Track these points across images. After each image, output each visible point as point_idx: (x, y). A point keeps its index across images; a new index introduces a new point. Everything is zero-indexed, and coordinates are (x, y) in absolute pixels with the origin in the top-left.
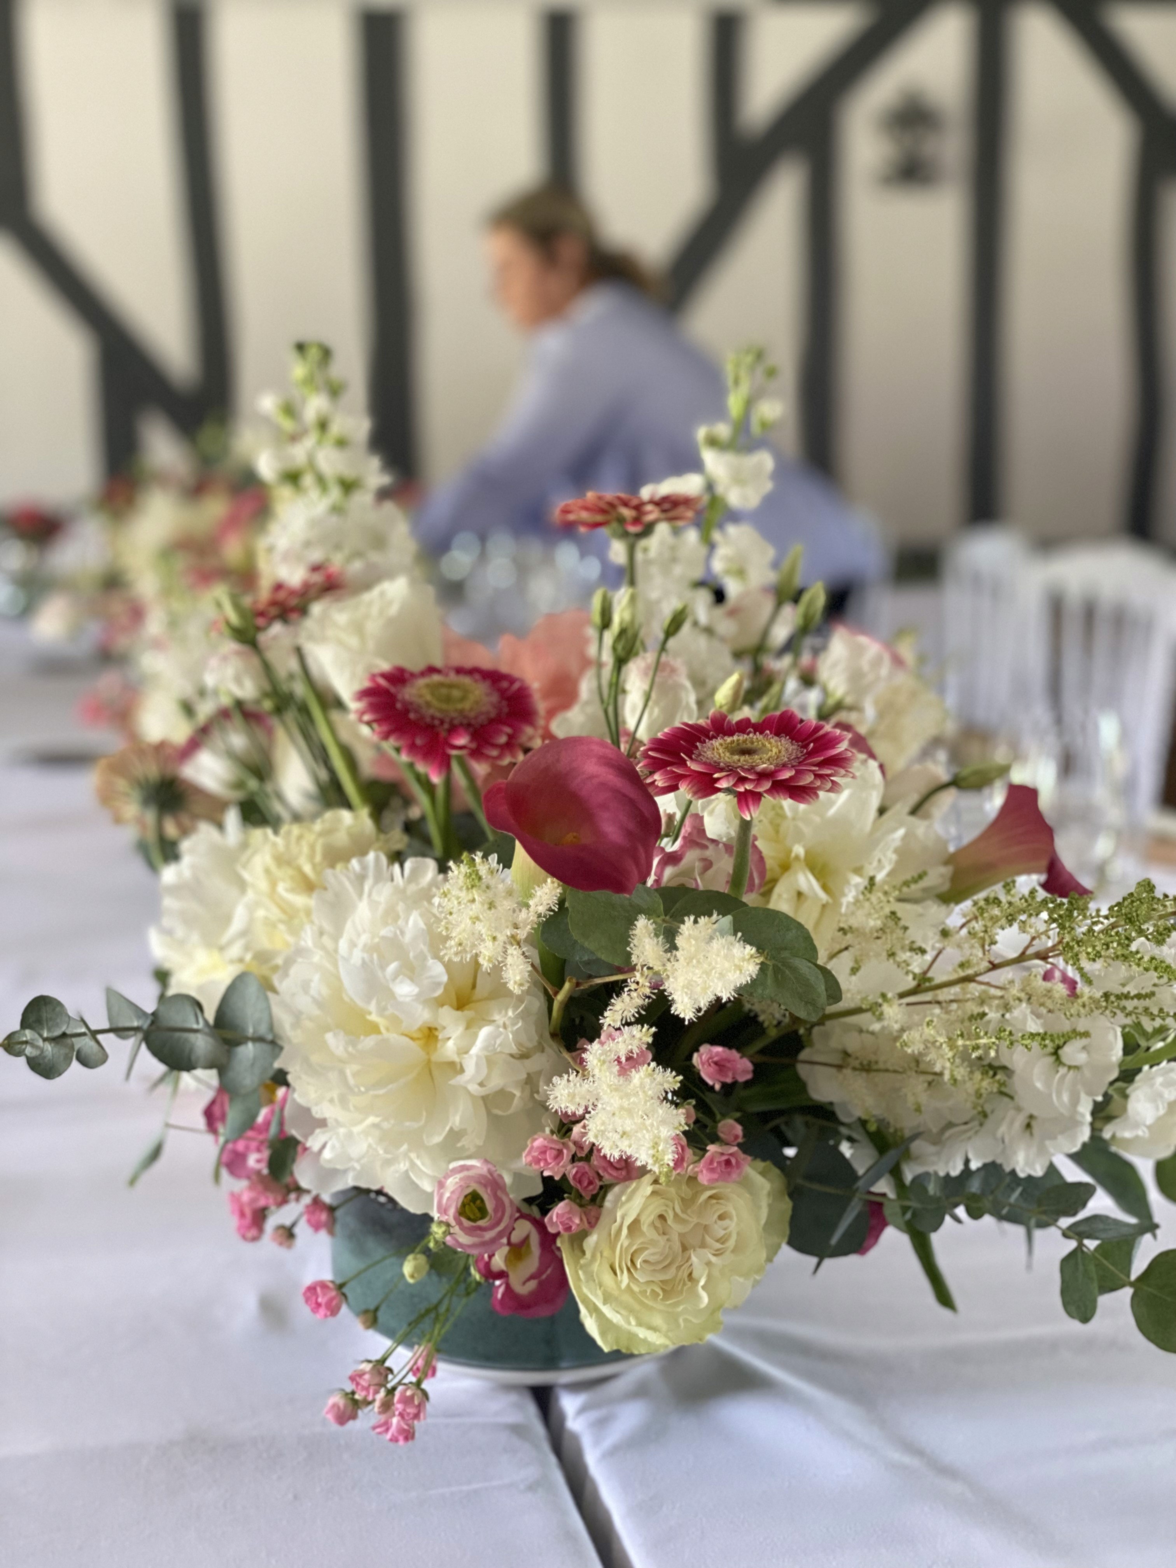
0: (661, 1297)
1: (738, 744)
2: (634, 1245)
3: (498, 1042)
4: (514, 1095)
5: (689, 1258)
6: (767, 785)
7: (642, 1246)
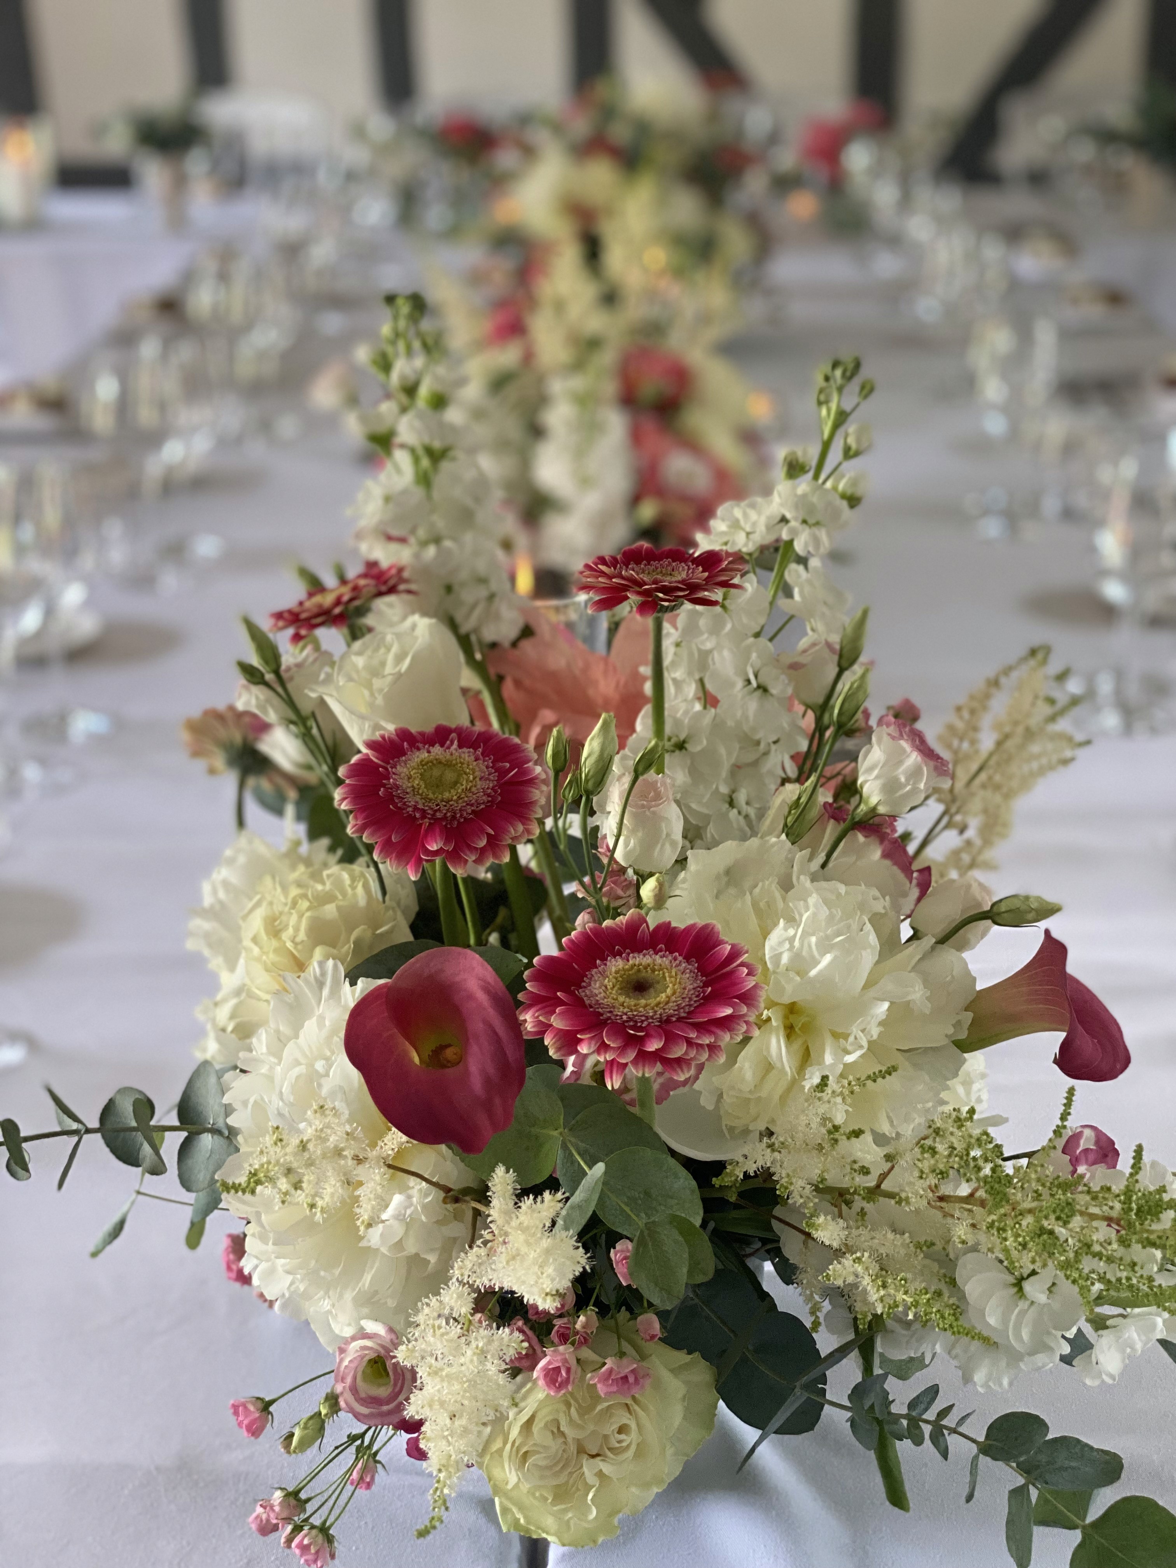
0: (550, 1501)
1: (639, 971)
2: (525, 1445)
3: (409, 1212)
4: (429, 1261)
5: (582, 1467)
6: (631, 1055)
7: (535, 1448)
